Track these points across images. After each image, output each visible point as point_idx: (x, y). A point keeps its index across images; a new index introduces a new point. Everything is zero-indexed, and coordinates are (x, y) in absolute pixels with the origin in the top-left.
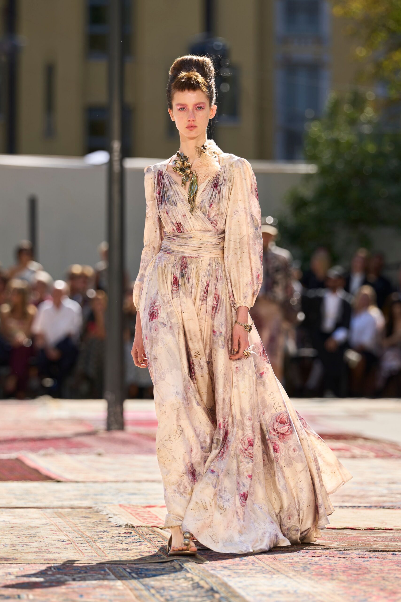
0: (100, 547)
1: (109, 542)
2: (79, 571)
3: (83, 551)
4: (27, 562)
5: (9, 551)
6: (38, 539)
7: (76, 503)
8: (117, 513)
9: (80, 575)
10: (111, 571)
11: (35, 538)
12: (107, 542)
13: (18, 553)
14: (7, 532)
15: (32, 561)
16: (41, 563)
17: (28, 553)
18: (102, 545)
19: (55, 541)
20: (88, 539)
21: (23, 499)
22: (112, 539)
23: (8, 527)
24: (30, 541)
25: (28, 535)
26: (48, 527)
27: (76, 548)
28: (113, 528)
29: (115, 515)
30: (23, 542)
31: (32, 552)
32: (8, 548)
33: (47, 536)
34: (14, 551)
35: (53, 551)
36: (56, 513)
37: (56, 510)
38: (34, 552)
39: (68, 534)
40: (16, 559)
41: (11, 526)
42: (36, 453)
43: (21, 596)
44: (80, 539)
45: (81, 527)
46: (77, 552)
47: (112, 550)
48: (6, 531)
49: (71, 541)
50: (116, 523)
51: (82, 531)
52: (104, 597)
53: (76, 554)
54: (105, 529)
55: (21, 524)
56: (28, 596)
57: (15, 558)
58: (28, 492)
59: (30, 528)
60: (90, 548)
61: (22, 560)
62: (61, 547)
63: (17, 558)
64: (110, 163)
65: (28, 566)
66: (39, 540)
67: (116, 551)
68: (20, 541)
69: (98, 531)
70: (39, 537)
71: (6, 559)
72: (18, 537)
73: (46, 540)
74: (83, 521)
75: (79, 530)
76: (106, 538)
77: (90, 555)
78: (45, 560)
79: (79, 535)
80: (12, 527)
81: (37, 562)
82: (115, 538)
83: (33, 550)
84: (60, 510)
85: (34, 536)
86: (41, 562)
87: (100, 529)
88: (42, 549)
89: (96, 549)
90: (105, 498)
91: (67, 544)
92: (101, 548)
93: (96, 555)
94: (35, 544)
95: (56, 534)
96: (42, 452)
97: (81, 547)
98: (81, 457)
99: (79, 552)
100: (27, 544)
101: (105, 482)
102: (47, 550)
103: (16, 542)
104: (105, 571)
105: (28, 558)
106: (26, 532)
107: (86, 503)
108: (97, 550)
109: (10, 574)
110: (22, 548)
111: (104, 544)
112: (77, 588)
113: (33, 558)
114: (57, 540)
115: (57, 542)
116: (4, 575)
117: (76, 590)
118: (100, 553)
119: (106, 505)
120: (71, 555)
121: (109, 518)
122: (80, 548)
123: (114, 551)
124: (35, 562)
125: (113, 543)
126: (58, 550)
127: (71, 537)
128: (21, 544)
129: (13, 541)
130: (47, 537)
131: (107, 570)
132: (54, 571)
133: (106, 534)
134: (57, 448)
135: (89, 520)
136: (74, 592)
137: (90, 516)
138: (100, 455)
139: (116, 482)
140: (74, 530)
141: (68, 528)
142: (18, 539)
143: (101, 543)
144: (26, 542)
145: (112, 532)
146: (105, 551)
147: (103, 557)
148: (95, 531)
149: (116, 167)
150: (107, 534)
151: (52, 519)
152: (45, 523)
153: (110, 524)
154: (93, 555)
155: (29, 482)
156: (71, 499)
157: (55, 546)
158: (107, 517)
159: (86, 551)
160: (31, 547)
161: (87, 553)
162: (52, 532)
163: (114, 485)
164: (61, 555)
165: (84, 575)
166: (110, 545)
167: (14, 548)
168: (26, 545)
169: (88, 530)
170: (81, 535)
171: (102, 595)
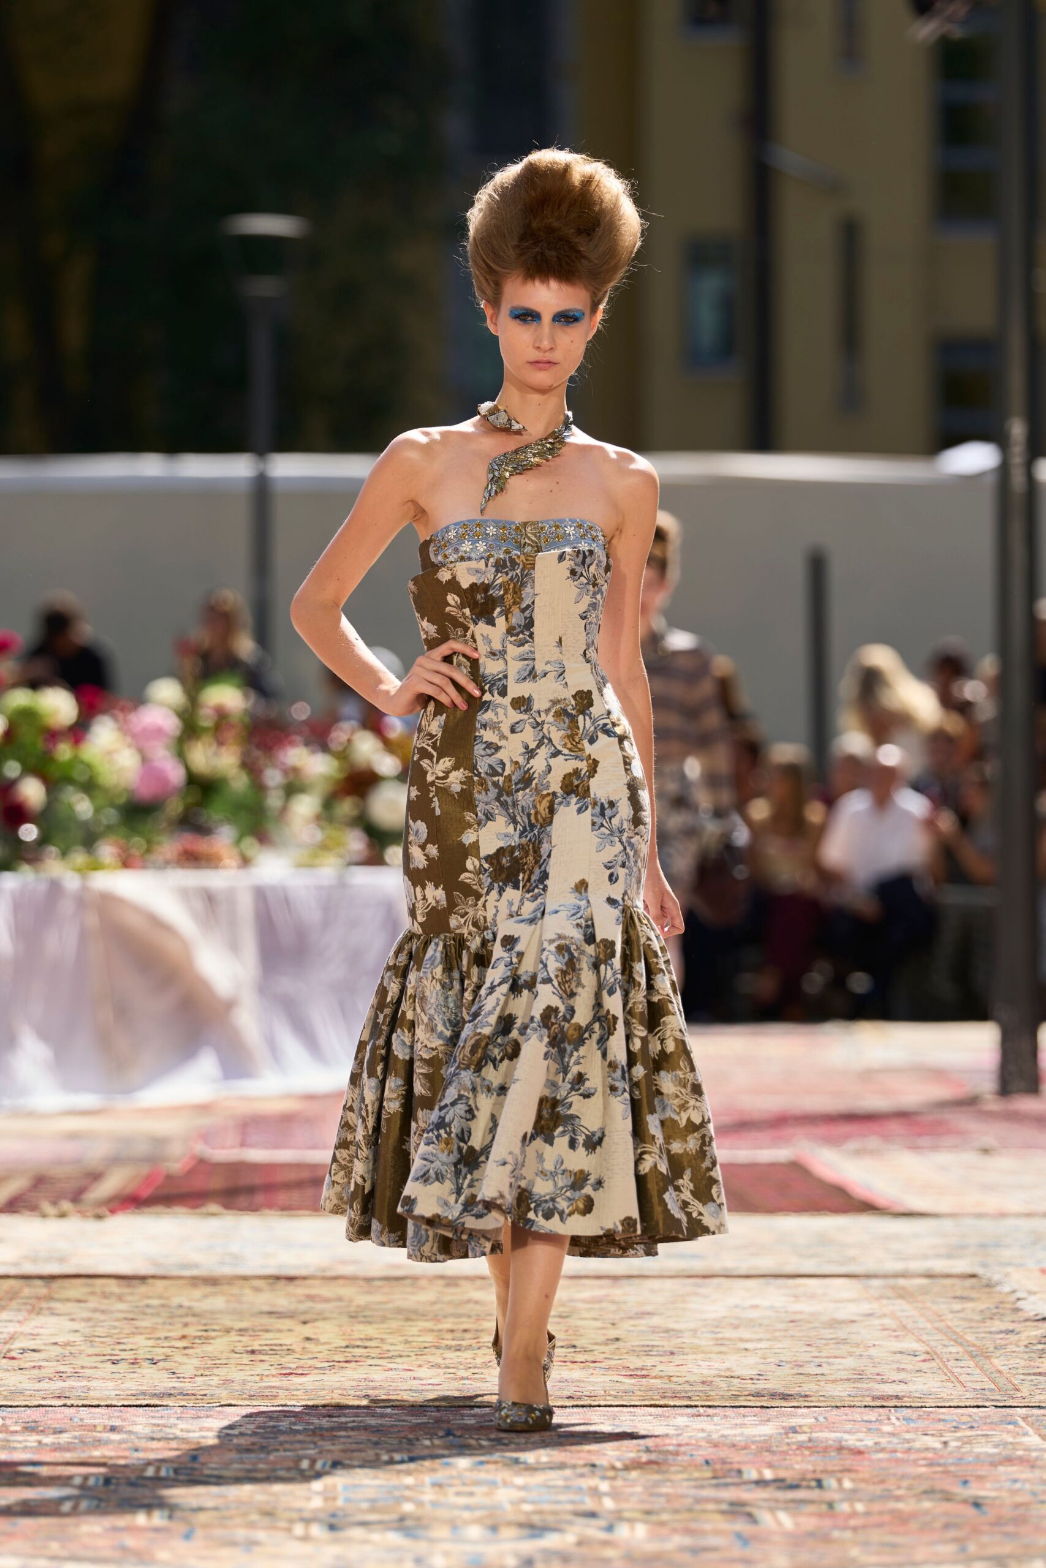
0: (1001, 1368)
1: (1021, 1355)
2: (955, 1424)
3: (963, 1378)
4: (833, 1404)
5: (790, 1378)
6: (854, 1350)
7: (939, 1265)
8: (1036, 1289)
9: (958, 1434)
10: (1032, 1425)
11: (845, 1348)
12: (1017, 1357)
13: (810, 1382)
14: (782, 1334)
15: (844, 1401)
16: (865, 1407)
17: (834, 1381)
18: (1006, 1362)
19: (895, 1353)
20: (970, 1349)
21: (812, 1256)
22: (1028, 1350)
23: (783, 1322)
24: (837, 1353)
25: (832, 1339)
26: (876, 1322)
27: (945, 1371)
28: (1028, 1323)
29: (1031, 1293)
30: (820, 1357)
31: (841, 1380)
32: (786, 1370)
33: (877, 1343)
34: (798, 1376)
35: (892, 1378)
36: (893, 1288)
37: (892, 1282)
38: (848, 1380)
39: (925, 1338)
40: (806, 1396)
41: (788, 1319)
42: (838, 1146)
43: (825, 1483)
44: (954, 1349)
45: (953, 1322)
46: (949, 1380)
47: (1029, 1374)
48: (780, 1330)
49: (933, 1354)
50: (1036, 1313)
51: (958, 1330)
52: (1018, 1486)
53: (945, 1384)
54: (1011, 1327)
55: (812, 1314)
56: (840, 1481)
57: (803, 1394)
58: (824, 1240)
59: (834, 1324)
60: (978, 1371)
61: (822, 1398)
62: (909, 1367)
63: (807, 1393)
64: (1004, 470)
65: (835, 1412)
66: (858, 1351)
67: (1038, 1377)
68: (812, 1354)
69: (993, 1329)
70: (857, 1345)
71: (785, 1397)
72: (809, 1345)
73: (873, 1352)
74: (957, 1306)
75: (949, 1327)
76: (1013, 1348)
77: (978, 1388)
78: (874, 1398)
79: (951, 1340)
80: (792, 1321)
81: (856, 1403)
82: (1035, 1348)
83: (844, 1375)
84: (902, 1282)
85: (844, 1341)
86: (867, 1404)
87: (997, 1325)
88: (865, 1372)
89: (992, 1373)
90: (1006, 1254)
91: (924, 1361)
92: (1005, 1372)
93: (993, 1386)
94: (849, 1362)
95: (897, 1337)
96: (852, 1145)
97: (957, 1367)
98: (943, 1158)
99: (953, 1380)
100: (830, 1360)
101: (1003, 1215)
102: (878, 1375)
103: (805, 1357)
104: (1015, 1424)
105: (835, 1394)
106: (827, 1333)
107: (961, 1266)
108: (994, 1375)
109: (794, 1430)
110: (819, 1371)
111: (1011, 1362)
112: (953, 1464)
113: (845, 1394)
114: (901, 1353)
115: (898, 1357)
116: (780, 1434)
117: (952, 1468)
118: (1001, 1381)
119: (1009, 1269)
120: (934, 1387)
121: (1019, 1299)
122: (955, 1370)
123: (1033, 1377)
124: (852, 1404)
125: (1031, 1359)
126: (902, 1376)
127: (932, 1343)
128: (817, 1360)
129: (797, 1354)
130: (874, 1345)
131: (1022, 1423)
132: (897, 1423)
133: (1013, 1338)
134: (886, 1138)
135: (969, 1305)
136: (946, 1472)
137: (974, 1295)
138: (986, 1151)
139: (1029, 1215)
140: (937, 1329)
141: (922, 1323)
142: (809, 1349)
143: (1002, 1358)
144: (827, 1357)
145: (1026, 1334)
146: (1013, 1379)
147: (1009, 1392)
148: (987, 1330)
149: (1018, 479)
150: (1016, 1337)
151: (884, 1302)
152: (870, 1312)
153: (1020, 1314)
154: (986, 1387)
155: (826, 1215)
156: (925, 1257)
157: (895, 1366)
158: (1013, 1298)
159: (969, 1378)
160: (840, 1367)
161: (972, 1381)
162: (886, 1332)
163: (1022, 1223)
164: (910, 1387)
165: (969, 1433)
166: (1023, 1363)
167: (801, 1370)
168: (829, 1363)
169: (971, 1328)
170: (955, 1341)
171: (1015, 1481)
